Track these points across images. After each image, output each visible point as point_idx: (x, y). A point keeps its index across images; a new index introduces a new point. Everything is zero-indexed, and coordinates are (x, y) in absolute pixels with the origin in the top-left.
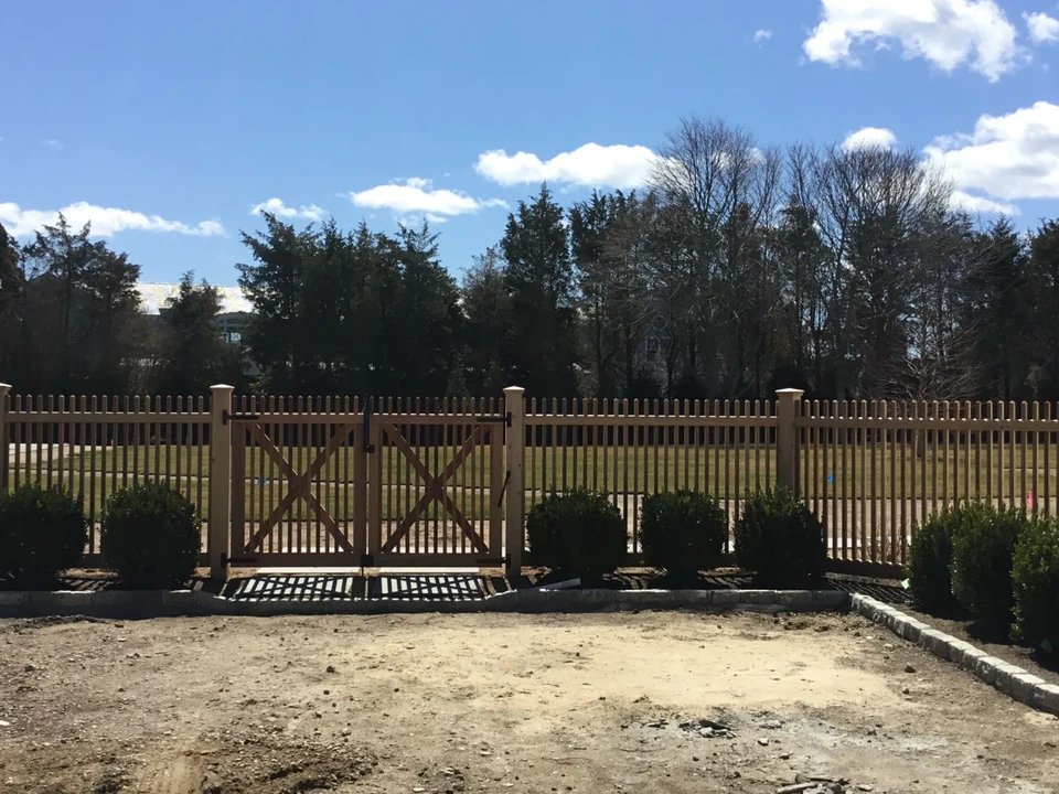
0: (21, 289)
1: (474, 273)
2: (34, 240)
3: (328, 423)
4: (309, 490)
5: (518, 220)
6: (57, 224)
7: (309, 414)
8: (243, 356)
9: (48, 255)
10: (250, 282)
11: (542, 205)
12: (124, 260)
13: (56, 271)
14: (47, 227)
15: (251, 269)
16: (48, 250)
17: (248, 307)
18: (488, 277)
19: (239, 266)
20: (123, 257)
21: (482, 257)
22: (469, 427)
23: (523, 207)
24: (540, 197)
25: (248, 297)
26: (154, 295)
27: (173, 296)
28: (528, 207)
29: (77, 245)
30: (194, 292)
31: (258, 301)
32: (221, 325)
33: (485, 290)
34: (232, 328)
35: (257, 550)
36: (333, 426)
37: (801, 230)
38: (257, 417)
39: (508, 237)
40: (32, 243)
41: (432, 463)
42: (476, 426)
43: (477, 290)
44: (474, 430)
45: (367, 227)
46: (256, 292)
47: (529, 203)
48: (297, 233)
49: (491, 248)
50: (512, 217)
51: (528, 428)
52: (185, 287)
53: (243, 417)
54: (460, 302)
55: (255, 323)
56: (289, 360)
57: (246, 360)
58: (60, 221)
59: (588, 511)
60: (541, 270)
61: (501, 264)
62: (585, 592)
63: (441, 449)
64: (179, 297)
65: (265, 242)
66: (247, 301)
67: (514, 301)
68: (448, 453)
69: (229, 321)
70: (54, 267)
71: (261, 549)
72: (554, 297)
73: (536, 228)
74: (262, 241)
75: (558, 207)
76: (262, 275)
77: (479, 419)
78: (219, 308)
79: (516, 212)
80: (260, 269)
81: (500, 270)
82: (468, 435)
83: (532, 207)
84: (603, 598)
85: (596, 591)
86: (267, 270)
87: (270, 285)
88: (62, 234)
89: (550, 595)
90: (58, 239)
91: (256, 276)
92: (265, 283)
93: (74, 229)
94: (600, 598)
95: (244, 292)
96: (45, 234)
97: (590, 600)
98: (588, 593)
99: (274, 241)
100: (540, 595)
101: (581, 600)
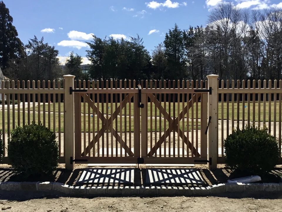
0: (25, 57)
1: (155, 52)
2: (28, 43)
3: (121, 93)
4: (112, 126)
5: (169, 35)
6: (34, 39)
7: (112, 89)
8: (89, 77)
9: (32, 47)
10: (90, 55)
11: (176, 30)
12: (54, 49)
13: (35, 52)
14: (31, 40)
15: (90, 51)
16: (32, 46)
17: (90, 63)
18: (159, 53)
19: (87, 51)
20: (53, 48)
21: (157, 47)
22: (190, 95)
23: (170, 31)
24: (175, 28)
25: (89, 60)
26: (63, 60)
27: (68, 59)
28: (172, 31)
29: (40, 44)
30: (74, 58)
31: (92, 60)
32: (83, 68)
33: (159, 57)
34: (86, 69)
35: (87, 155)
36: (123, 95)
37: (253, 37)
38: (86, 91)
39: (166, 40)
40: (28, 44)
41: (172, 113)
42: (194, 94)
43: (156, 56)
44: (193, 96)
45: (123, 38)
46: (92, 58)
47: (172, 30)
48: (102, 40)
49: (160, 44)
50: (167, 34)
51: (220, 95)
52: (72, 56)
53: (80, 91)
54: (151, 60)
55: (92, 67)
56: (102, 78)
57: (90, 78)
58: (35, 38)
59: (261, 139)
60: (175, 50)
61: (163, 49)
62: (265, 185)
63: (176, 104)
64: (70, 59)
65: (94, 44)
66: (89, 61)
67: (168, 59)
68: (180, 106)
69: (85, 67)
70: (34, 51)
71: (89, 155)
72: (179, 58)
73: (174, 37)
74: (92, 43)
75: (180, 31)
76: (93, 53)
77: (195, 91)
78: (81, 63)
79: (168, 33)
80: (93, 51)
81: (163, 50)
82: (190, 98)
83: (173, 31)
84: (275, 188)
85: (271, 185)
86: (95, 51)
87: (96, 56)
88: (36, 41)
89: (246, 187)
90: (35, 43)
91: (92, 53)
92: (94, 55)
93: (39, 40)
94: (274, 188)
95: (88, 58)
96: (31, 42)
97: (268, 190)
98: (267, 186)
99: (96, 43)
100: (239, 187)
101: (263, 190)
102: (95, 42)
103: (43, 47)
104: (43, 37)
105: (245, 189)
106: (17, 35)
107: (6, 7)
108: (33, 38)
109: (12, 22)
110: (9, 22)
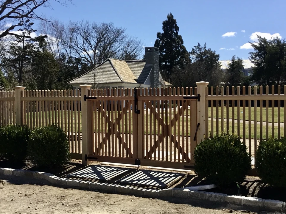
4: (116, 130)
9: (195, 54)
10: (254, 57)
14: (194, 46)
15: (254, 53)
16: (195, 52)
17: (253, 65)
19: (250, 53)
25: (252, 62)
26: (224, 64)
27: (229, 63)
29: (203, 51)
30: (236, 62)
31: (256, 63)
40: (191, 51)
52: (233, 60)
63: (168, 109)
64: (231, 63)
65: (258, 45)
71: (99, 154)
74: (255, 44)
76: (257, 55)
84: (218, 199)
85: (214, 195)
86: (258, 53)
87: (260, 58)
88: (198, 48)
89: (190, 194)
90: (198, 49)
91: (255, 55)
92: (258, 57)
93: (202, 46)
94: (216, 199)
95: (251, 60)
96: (194, 48)
97: (211, 199)
98: (210, 195)
99: (260, 44)
100: (184, 193)
101: (206, 199)
102: (259, 42)
103: (206, 52)
104: (206, 43)
105: (189, 196)
106: (182, 43)
107: (174, 18)
108: (197, 45)
109: (178, 31)
110: (176, 32)
